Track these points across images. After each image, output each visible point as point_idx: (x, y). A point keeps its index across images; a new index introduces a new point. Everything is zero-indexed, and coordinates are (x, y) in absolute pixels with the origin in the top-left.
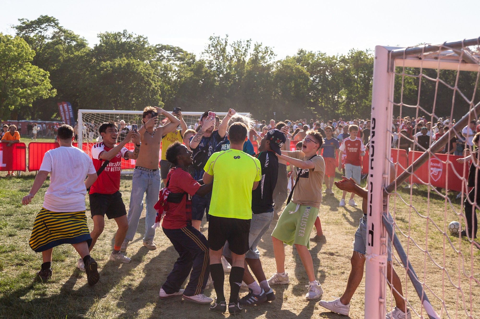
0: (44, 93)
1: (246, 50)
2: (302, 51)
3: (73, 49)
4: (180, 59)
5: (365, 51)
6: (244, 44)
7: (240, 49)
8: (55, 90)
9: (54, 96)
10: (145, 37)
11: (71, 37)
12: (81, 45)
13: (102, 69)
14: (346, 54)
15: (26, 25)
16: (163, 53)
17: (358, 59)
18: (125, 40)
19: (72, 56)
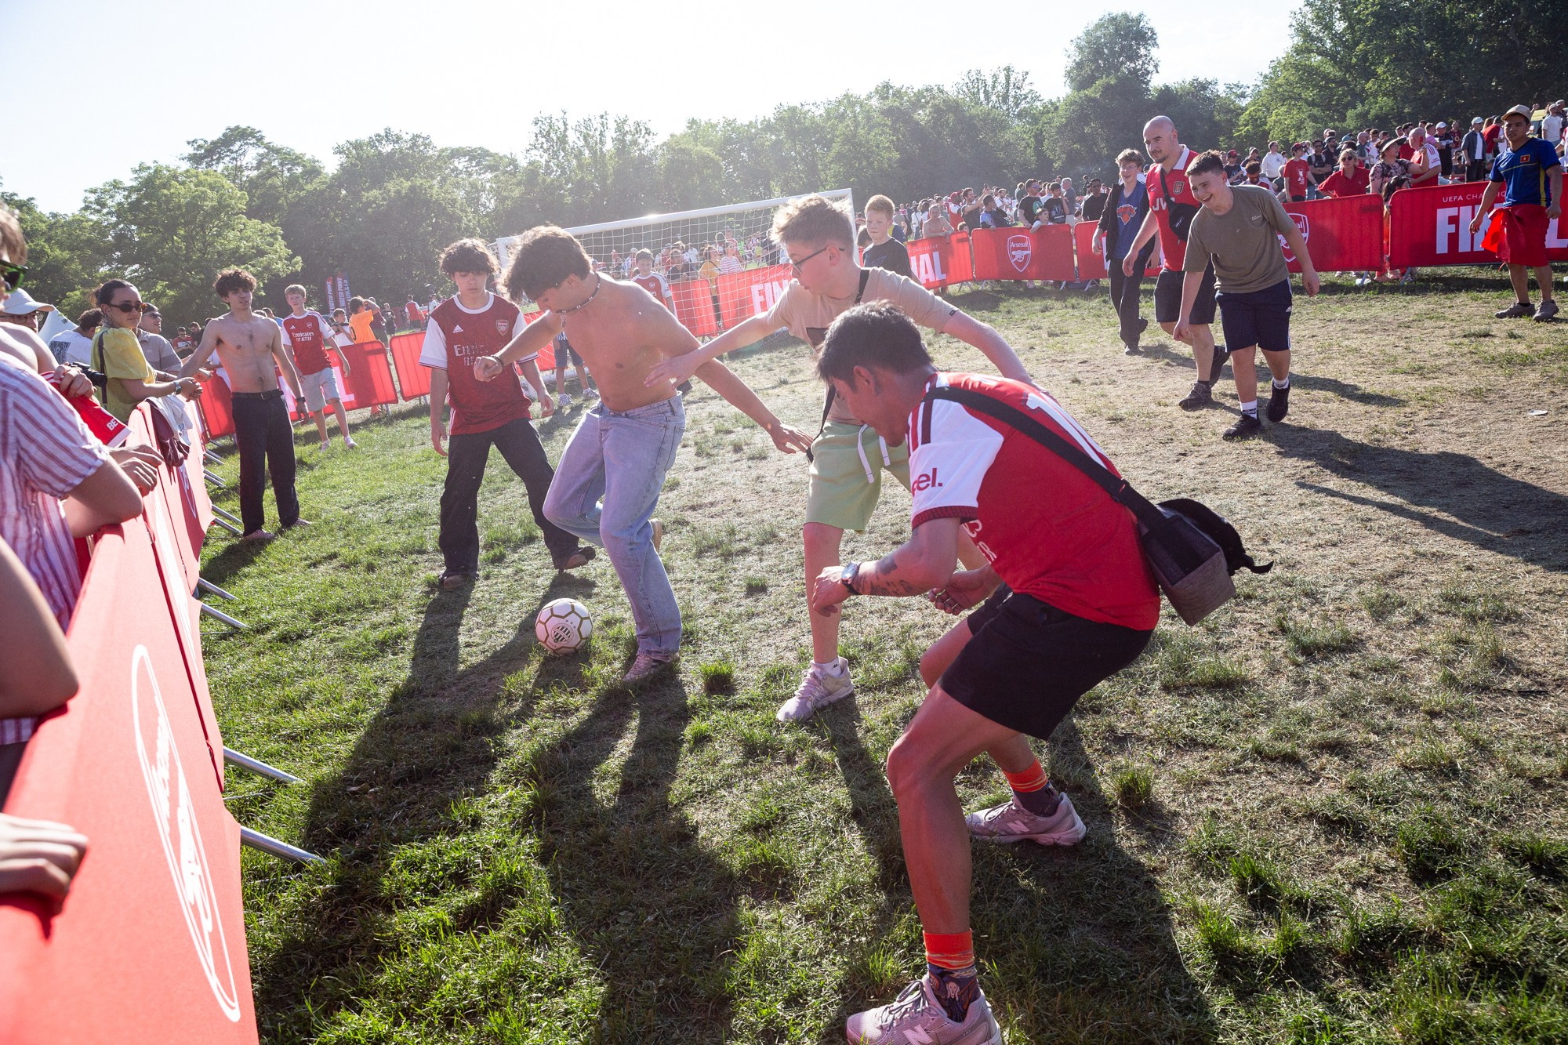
0: (279, 266)
1: (601, 134)
2: (693, 122)
3: (301, 181)
4: (492, 168)
5: (799, 106)
6: (596, 123)
7: (591, 133)
8: (298, 259)
9: (299, 269)
10: (424, 135)
11: (290, 159)
12: (313, 171)
13: (369, 204)
14: (770, 114)
15: (206, 151)
16: (456, 164)
17: (791, 122)
18: (391, 147)
19: (303, 193)
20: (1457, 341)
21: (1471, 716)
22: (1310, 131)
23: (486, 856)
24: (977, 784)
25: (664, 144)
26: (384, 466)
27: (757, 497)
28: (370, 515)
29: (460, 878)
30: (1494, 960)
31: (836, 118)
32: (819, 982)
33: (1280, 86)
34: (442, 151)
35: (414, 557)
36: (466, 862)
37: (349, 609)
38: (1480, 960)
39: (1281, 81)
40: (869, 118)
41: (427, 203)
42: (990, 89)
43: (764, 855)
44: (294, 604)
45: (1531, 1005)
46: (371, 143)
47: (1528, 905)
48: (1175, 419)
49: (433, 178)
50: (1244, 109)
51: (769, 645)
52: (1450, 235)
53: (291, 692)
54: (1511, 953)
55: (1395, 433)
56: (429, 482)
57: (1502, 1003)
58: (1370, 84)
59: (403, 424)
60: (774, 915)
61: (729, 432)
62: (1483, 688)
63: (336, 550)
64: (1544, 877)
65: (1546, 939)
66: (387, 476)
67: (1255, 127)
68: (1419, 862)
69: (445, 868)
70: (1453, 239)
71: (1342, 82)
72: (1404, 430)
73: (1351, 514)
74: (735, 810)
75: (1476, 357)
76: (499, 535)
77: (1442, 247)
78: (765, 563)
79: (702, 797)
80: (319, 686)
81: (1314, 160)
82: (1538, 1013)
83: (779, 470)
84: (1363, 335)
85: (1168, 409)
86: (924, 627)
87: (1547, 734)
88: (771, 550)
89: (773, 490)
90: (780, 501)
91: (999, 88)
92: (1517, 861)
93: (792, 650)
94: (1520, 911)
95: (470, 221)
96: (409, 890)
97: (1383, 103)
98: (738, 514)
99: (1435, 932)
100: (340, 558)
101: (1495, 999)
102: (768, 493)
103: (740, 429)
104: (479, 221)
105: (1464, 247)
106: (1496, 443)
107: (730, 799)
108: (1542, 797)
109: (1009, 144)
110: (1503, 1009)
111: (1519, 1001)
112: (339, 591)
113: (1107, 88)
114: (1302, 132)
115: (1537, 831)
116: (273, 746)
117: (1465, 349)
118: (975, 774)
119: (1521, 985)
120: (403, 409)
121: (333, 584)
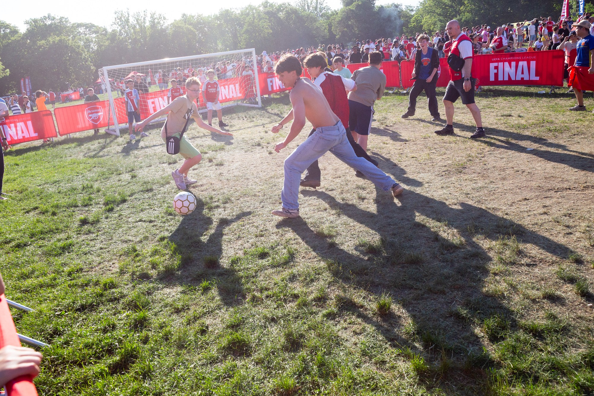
1: (144, 19)
2: (184, 15)
3: (9, 35)
4: (96, 32)
5: (230, 9)
6: (142, 14)
7: (140, 18)
8: (8, 70)
9: (8, 75)
10: (66, 17)
11: (4, 26)
12: (14, 32)
13: (40, 47)
14: (217, 13)
16: (80, 30)
17: (226, 16)
18: (51, 22)
19: (10, 41)
20: (499, 118)
21: (509, 275)
22: (439, 26)
23: (120, 342)
24: (321, 306)
25: (172, 24)
26: (54, 167)
27: (220, 182)
28: (50, 189)
29: (110, 351)
30: (520, 371)
31: (245, 15)
32: (264, 390)
33: (427, 7)
34: (74, 24)
35: (73, 208)
36: (111, 344)
37: (46, 233)
38: (515, 371)
39: (427, 5)
40: (259, 16)
41: (67, 47)
42: (309, 4)
43: (237, 338)
44: (21, 230)
45: (534, 388)
46: (41, 20)
47: (532, 349)
48: (391, 150)
49: (70, 36)
50: (413, 16)
51: (231, 248)
52: (495, 74)
53: (24, 270)
54: (526, 368)
55: (477, 157)
56: (76, 174)
57: (524, 388)
58: (462, 8)
59: (61, 147)
60: (243, 363)
61: (206, 153)
62: (513, 263)
63: (37, 205)
64: (537, 338)
65: (539, 362)
66: (56, 171)
67: (417, 23)
68: (492, 334)
69: (102, 347)
70: (496, 75)
71: (451, 6)
72: (480, 156)
73: (461, 191)
74: (223, 319)
75: (506, 125)
76: (110, 199)
77: (492, 78)
78: (226, 212)
79: (209, 313)
80: (37, 268)
81: (441, 40)
82: (536, 391)
83: (229, 171)
84: (463, 115)
85: (388, 145)
86: (295, 239)
87: (537, 282)
88: (229, 206)
89: (227, 180)
90: (230, 185)
91: (314, 4)
92: (528, 332)
93: (241, 250)
94: (529, 352)
95: (86, 55)
96: (88, 357)
97: (467, 16)
98: (213, 190)
99: (499, 361)
100: (39, 209)
101: (521, 386)
102: (225, 181)
103: (210, 152)
104: (90, 55)
105: (500, 78)
106: (515, 162)
107: (220, 314)
108: (536, 307)
109: (317, 28)
110: (524, 390)
111: (529, 386)
112: (40, 224)
113: (358, 6)
114: (436, 26)
115: (534, 320)
116: (19, 295)
117: (502, 122)
118: (320, 302)
119: (530, 380)
120: (60, 140)
121: (38, 221)
